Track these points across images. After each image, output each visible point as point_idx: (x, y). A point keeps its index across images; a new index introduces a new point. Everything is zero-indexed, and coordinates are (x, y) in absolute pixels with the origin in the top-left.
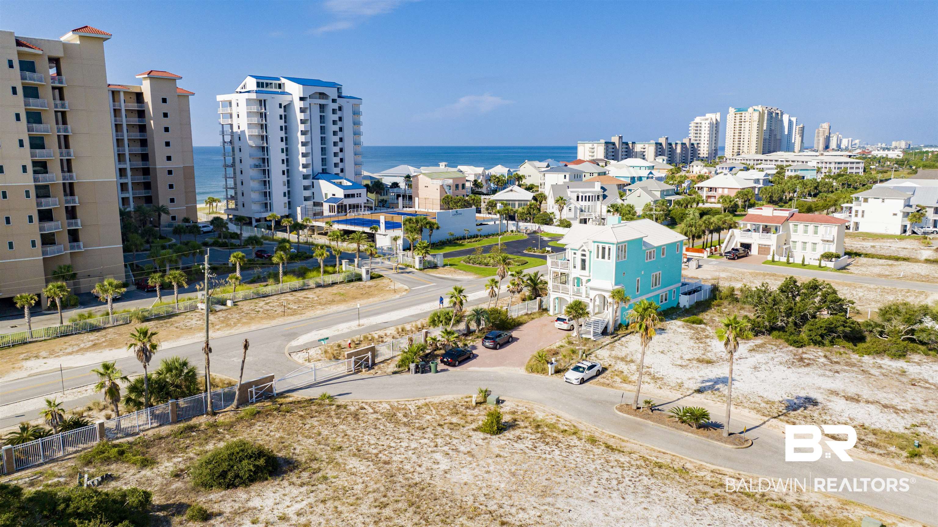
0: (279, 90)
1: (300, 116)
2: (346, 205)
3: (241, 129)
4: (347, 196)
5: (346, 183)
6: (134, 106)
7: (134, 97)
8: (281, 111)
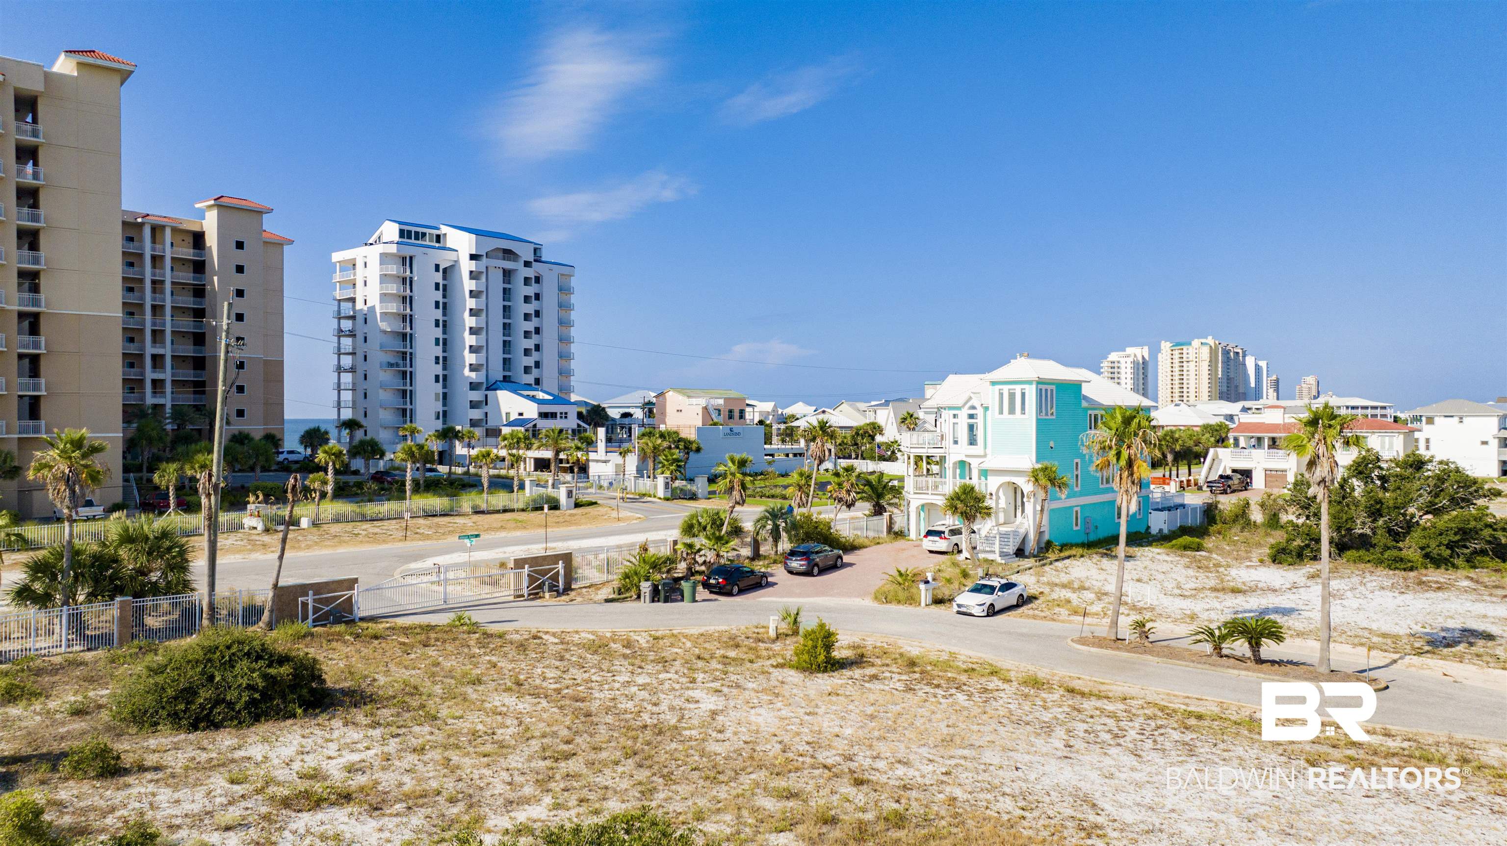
0: (437, 245)
1: (469, 285)
2: (540, 431)
3: (369, 304)
4: (544, 415)
5: (541, 395)
6: (187, 252)
7: (190, 240)
8: (438, 277)
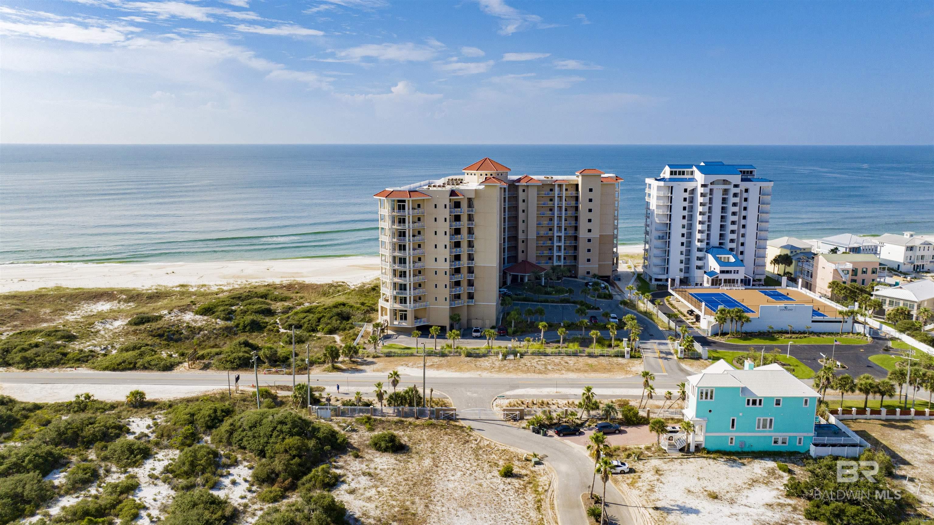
0: (689, 178)
1: (700, 200)
2: (721, 280)
3: (653, 208)
4: (722, 272)
5: (731, 259)
6: (571, 193)
7: (573, 188)
8: (686, 195)
